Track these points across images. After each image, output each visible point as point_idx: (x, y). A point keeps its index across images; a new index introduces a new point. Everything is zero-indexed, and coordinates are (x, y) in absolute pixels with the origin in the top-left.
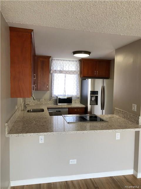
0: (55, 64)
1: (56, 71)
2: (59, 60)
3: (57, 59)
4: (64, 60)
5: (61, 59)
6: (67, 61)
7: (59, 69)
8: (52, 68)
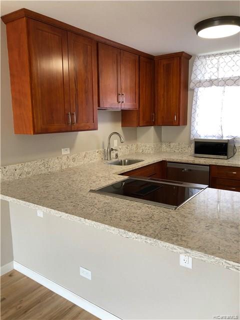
0: (199, 68)
1: (200, 83)
2: (209, 56)
3: (205, 54)
4: (221, 54)
5: (213, 53)
6: (228, 54)
7: (207, 77)
8: (192, 78)
